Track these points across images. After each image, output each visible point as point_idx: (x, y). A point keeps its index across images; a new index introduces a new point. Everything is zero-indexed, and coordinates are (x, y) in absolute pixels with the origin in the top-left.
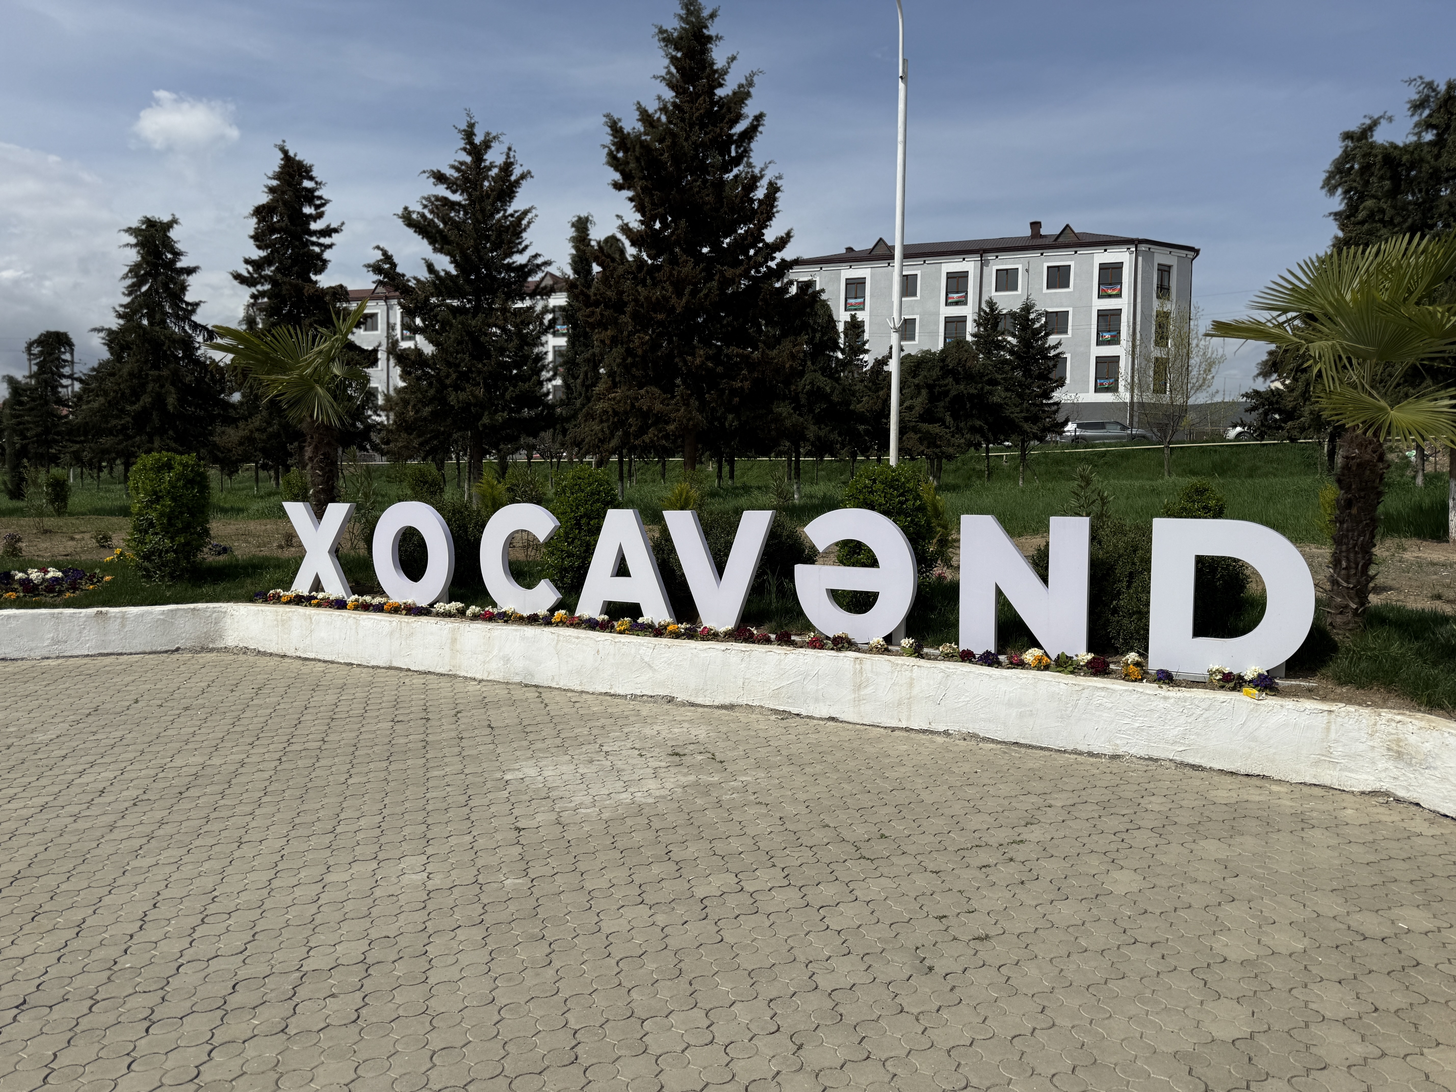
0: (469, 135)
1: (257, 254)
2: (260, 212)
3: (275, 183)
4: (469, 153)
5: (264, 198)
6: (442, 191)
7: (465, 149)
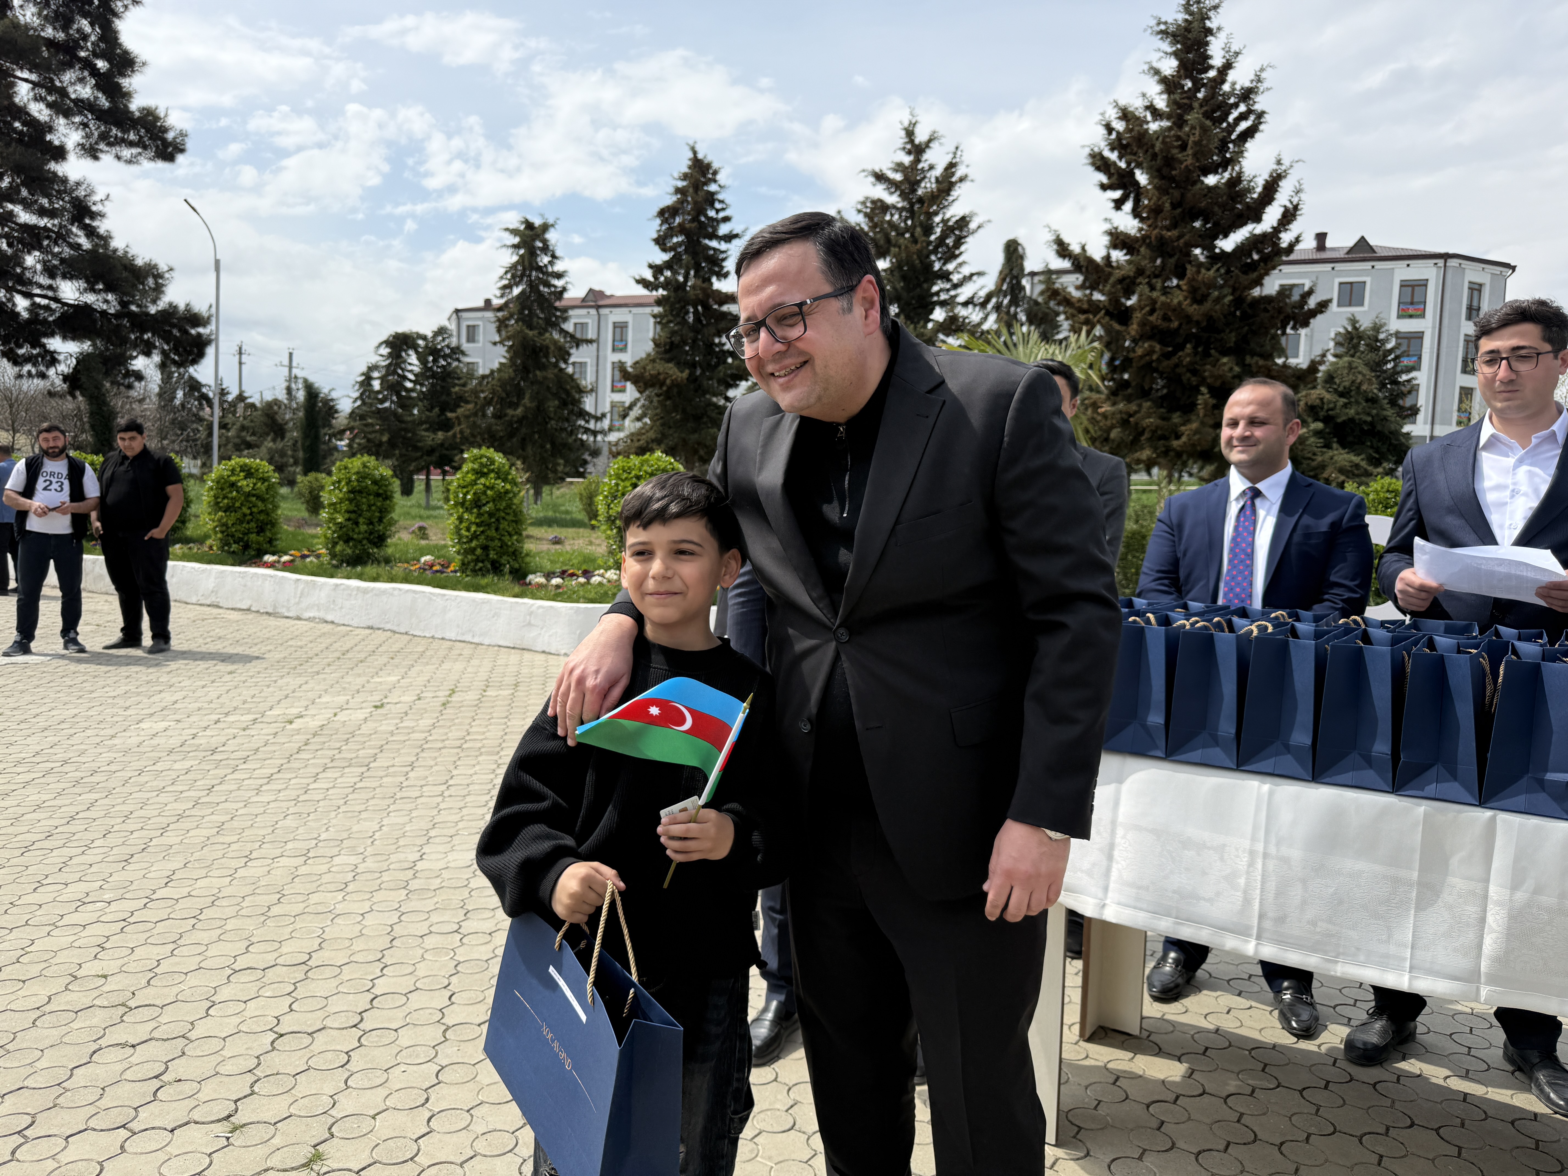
0: (910, 134)
1: (661, 257)
2: (666, 214)
3: (681, 184)
4: (909, 153)
5: (669, 200)
6: (880, 192)
7: (904, 148)
